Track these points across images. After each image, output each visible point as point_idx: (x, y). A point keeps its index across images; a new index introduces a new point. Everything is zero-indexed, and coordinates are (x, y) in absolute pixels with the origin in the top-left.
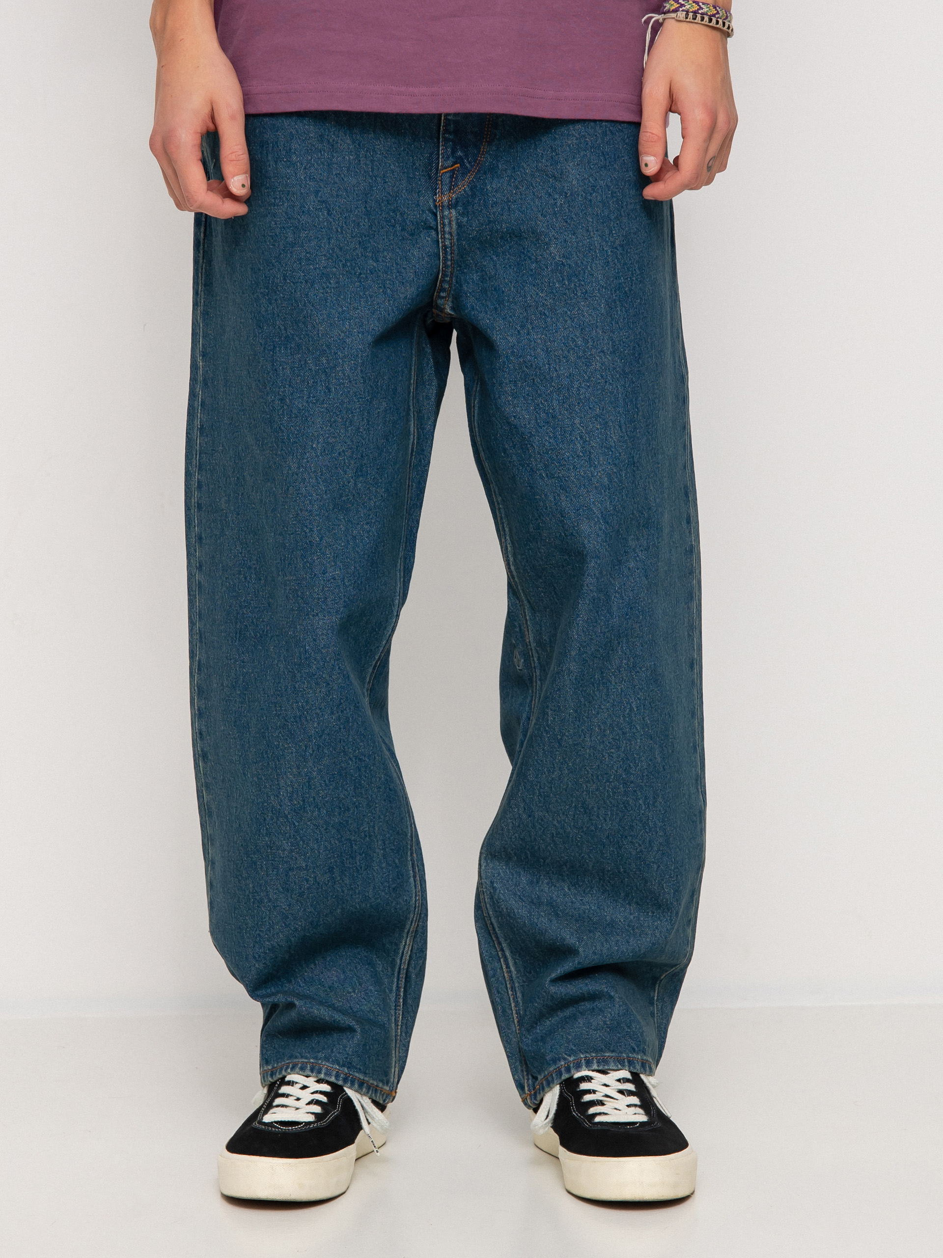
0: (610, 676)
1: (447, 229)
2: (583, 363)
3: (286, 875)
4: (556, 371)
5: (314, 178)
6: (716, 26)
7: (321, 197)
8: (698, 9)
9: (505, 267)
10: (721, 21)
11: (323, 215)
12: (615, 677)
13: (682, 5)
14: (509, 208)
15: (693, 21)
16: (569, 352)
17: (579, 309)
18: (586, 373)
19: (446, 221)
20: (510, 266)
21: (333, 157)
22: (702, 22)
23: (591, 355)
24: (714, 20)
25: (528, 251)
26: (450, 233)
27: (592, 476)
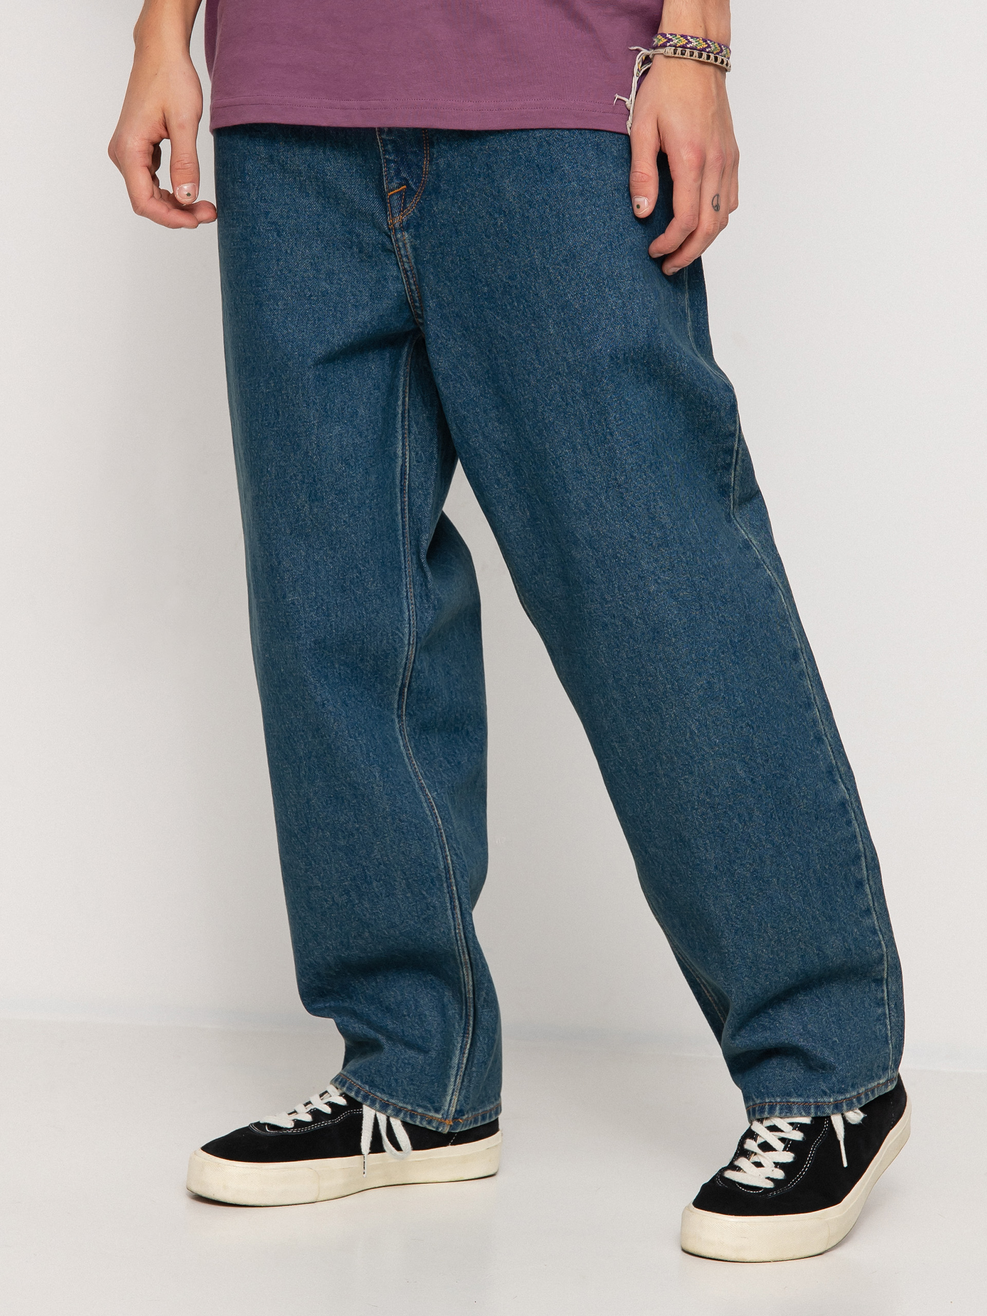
0: (659, 703)
1: (403, 252)
2: (543, 386)
3: (308, 894)
4: (523, 396)
5: (265, 199)
6: (707, 61)
7: (271, 218)
8: (687, 43)
9: (459, 292)
10: (712, 56)
11: (273, 236)
12: (664, 703)
13: (670, 40)
14: (456, 230)
15: (681, 56)
16: (529, 375)
17: (531, 330)
18: (547, 396)
19: (401, 244)
20: (464, 291)
21: (285, 178)
22: (692, 58)
23: (549, 377)
24: (705, 55)
25: (478, 274)
26: (407, 256)
27: (569, 502)
